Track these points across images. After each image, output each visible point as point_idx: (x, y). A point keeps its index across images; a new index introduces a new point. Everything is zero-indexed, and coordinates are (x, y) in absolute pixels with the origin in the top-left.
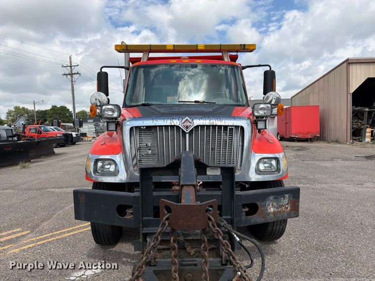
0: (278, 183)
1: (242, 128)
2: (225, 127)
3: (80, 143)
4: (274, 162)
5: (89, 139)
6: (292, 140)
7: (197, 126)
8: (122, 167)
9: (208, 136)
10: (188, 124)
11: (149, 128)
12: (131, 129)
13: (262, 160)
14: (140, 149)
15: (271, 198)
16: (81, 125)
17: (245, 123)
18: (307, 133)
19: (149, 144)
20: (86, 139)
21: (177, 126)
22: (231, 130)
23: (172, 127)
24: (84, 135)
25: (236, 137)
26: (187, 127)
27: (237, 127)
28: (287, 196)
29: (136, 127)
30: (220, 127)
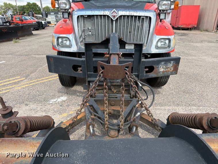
0: (167, 54)
1: (150, 18)
2: (139, 17)
3: (47, 28)
4: (167, 41)
5: (53, 26)
6: (178, 29)
7: (121, 16)
8: (73, 42)
9: (128, 23)
10: (115, 14)
11: (89, 17)
12: (78, 17)
13: (161, 40)
14: (84, 31)
15: (163, 63)
16: (47, 16)
17: (152, 15)
18: (189, 25)
19: (90, 28)
20: (50, 25)
21: (108, 16)
22: (143, 19)
23: (104, 16)
24: (49, 23)
25: (146, 24)
26: (114, 17)
27: (147, 17)
28: (172, 62)
29: (81, 16)
30: (136, 17)
